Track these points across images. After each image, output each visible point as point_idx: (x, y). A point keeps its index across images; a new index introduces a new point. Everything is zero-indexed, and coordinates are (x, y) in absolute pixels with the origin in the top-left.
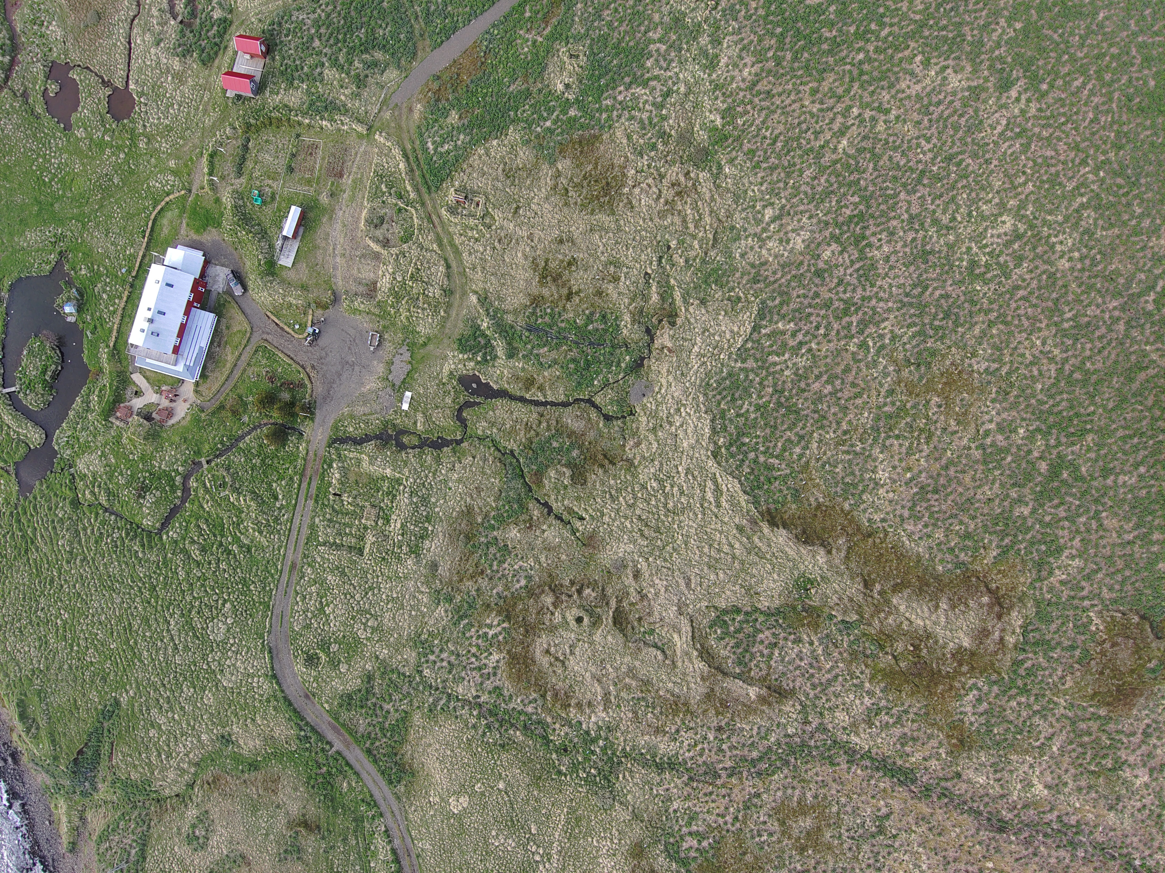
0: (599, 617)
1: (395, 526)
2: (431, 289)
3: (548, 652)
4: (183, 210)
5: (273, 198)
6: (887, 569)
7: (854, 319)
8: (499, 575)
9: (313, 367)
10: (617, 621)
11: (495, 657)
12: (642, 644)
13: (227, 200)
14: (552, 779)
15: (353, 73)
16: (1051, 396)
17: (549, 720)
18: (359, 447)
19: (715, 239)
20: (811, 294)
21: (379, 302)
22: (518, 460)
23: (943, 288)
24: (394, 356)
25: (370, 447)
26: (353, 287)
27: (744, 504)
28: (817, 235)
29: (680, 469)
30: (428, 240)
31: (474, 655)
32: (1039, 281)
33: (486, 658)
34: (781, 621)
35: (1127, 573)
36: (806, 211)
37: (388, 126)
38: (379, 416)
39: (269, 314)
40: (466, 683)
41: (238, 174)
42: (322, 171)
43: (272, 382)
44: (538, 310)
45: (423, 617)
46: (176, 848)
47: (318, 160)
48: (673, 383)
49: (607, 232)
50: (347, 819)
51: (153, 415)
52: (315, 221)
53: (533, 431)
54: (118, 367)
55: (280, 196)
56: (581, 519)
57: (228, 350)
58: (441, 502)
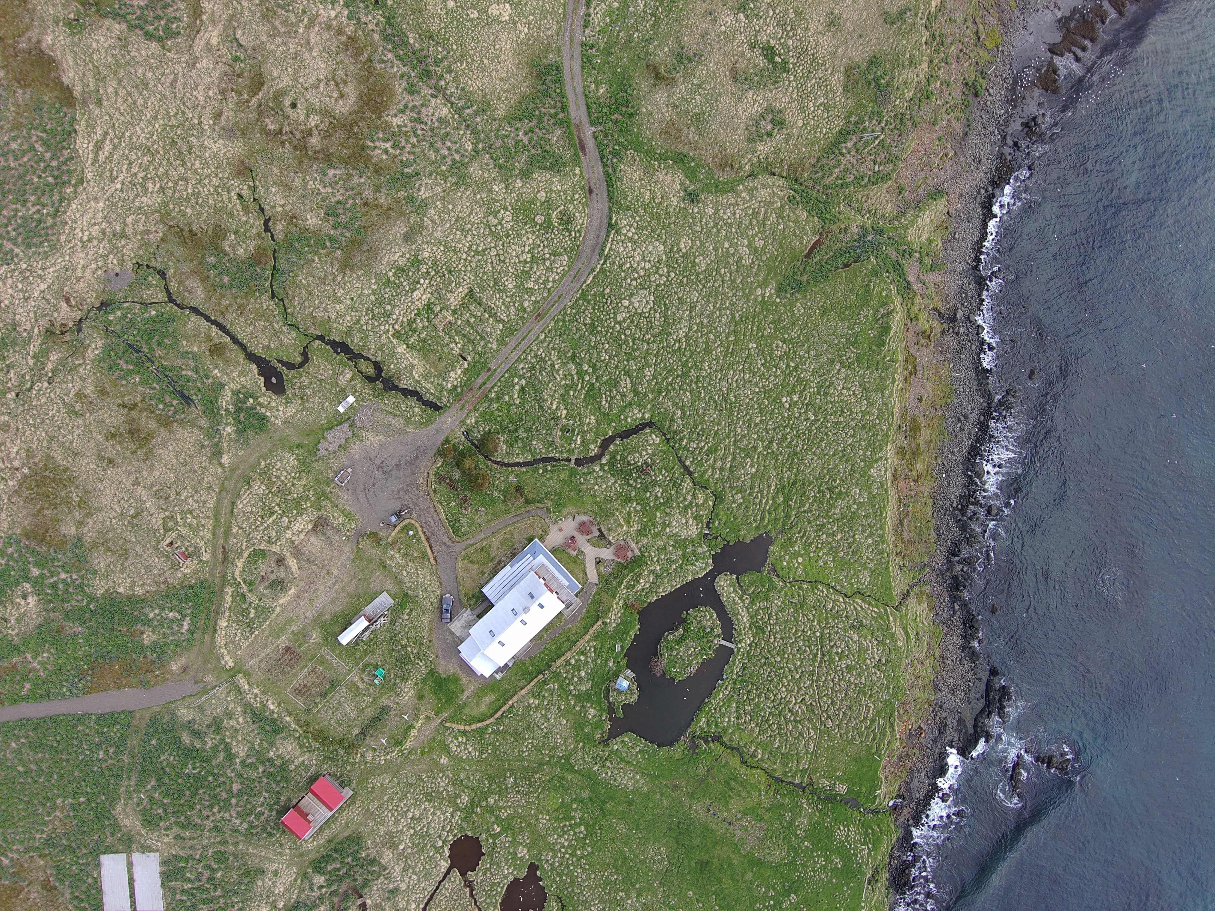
0: (276, 99)
2: (261, 491)
3: (342, 96)
4: (460, 708)
5: (364, 668)
8: (351, 193)
10: (260, 84)
11: (396, 122)
12: (250, 52)
15: (218, 737)
17: (376, 37)
21: (318, 510)
24: (335, 452)
25: (405, 383)
26: (335, 537)
27: (83, 122)
29: (119, 186)
30: (239, 539)
31: (416, 135)
33: (406, 126)
37: (215, 667)
38: (382, 406)
41: (385, 710)
42: (303, 663)
43: (466, 496)
44: (170, 413)
45: (444, 197)
46: (800, 123)
47: (301, 676)
48: (80, 266)
49: (63, 443)
50: (617, 58)
51: (598, 533)
52: (337, 621)
53: (239, 301)
54: (605, 597)
55: (357, 665)
56: (240, 196)
57: (493, 552)
58: (366, 291)
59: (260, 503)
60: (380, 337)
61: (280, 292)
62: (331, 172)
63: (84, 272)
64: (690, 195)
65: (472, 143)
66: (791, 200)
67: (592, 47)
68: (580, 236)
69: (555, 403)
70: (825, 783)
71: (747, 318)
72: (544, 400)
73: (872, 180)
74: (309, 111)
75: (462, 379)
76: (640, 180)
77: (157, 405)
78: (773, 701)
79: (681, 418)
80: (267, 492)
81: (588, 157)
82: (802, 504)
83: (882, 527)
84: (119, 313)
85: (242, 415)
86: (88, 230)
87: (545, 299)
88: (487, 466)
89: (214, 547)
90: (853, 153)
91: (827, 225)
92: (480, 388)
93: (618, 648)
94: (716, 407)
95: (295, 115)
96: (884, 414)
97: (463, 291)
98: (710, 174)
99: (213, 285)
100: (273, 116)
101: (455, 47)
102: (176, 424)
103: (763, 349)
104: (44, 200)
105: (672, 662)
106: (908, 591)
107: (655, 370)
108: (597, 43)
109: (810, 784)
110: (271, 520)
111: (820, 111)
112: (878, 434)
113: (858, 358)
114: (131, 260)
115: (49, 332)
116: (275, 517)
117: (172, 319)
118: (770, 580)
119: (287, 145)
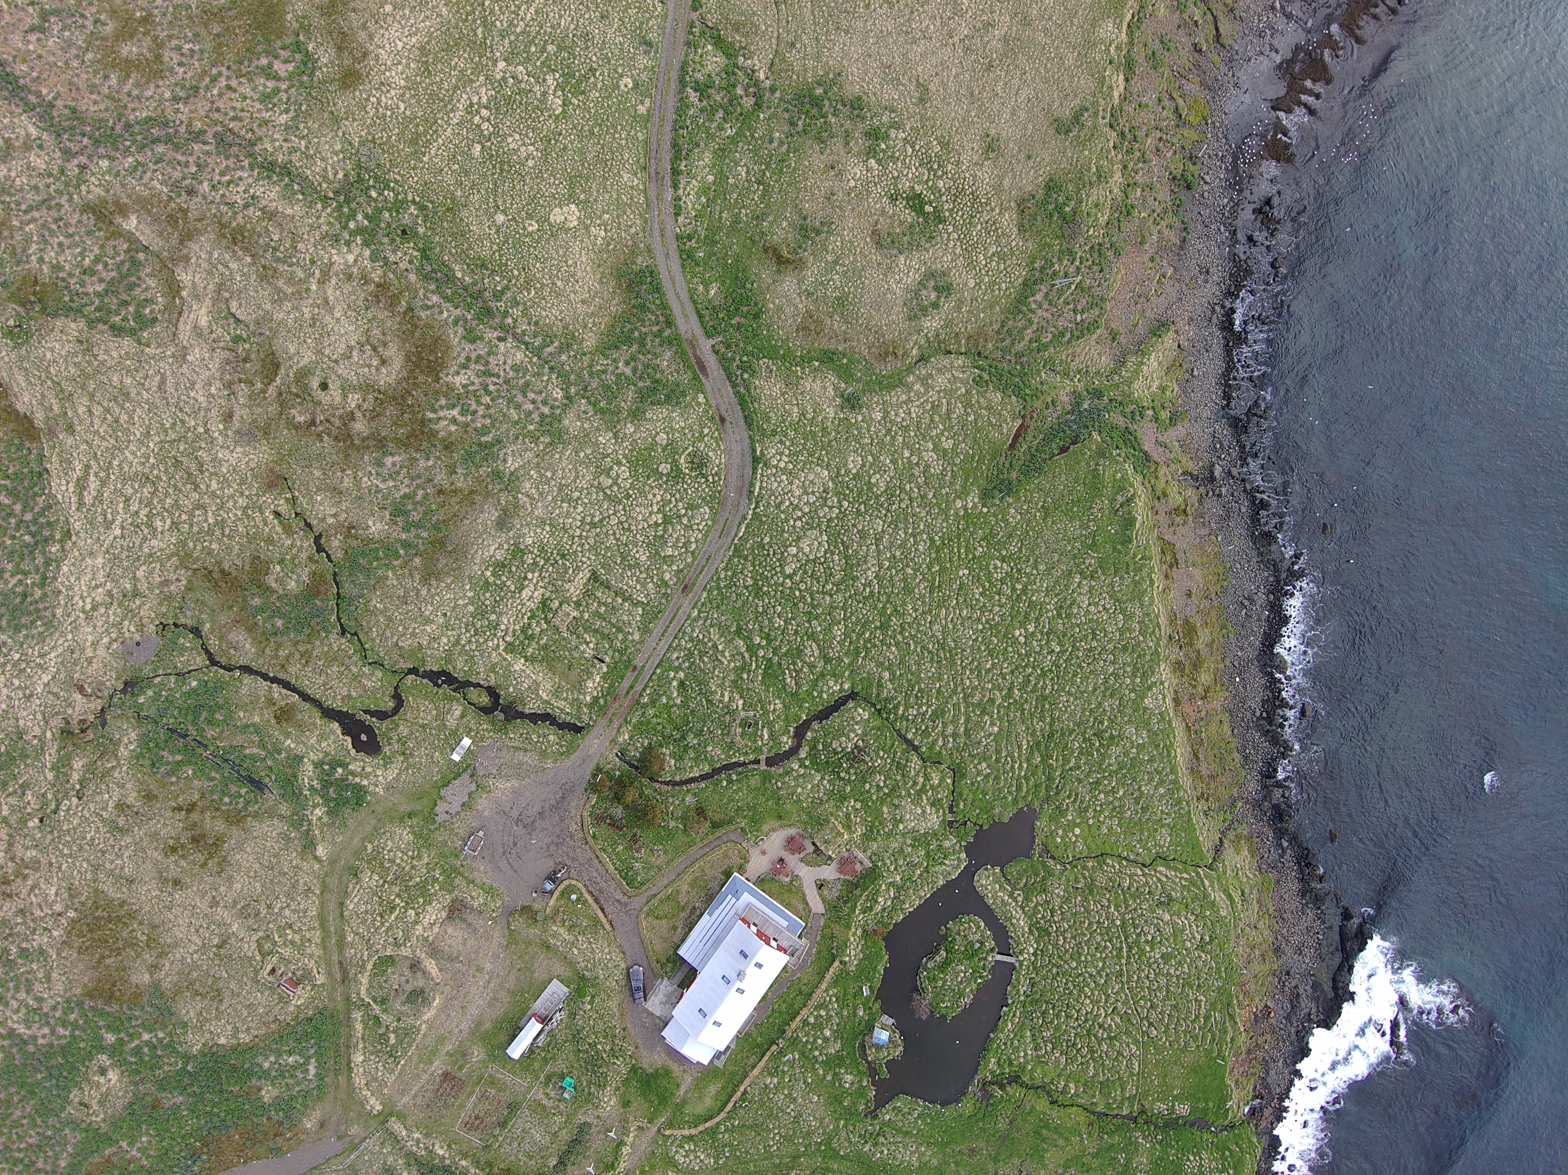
0: (297, 381)
2: (374, 882)
3: (383, 362)
4: (679, 1107)
5: (547, 1080)
8: (418, 481)
9: (572, 837)
10: (274, 367)
11: (459, 380)
12: (254, 328)
13: (610, 1099)
14: (432, 202)
17: (413, 277)
18: (551, 710)
21: (450, 892)
24: (458, 813)
25: (532, 707)
27: (55, 458)
29: (118, 531)
30: (357, 948)
31: (488, 393)
33: (473, 384)
34: (67, 298)
37: (359, 1114)
38: (507, 742)
40: (509, 362)
41: (583, 1128)
42: (469, 1089)
43: (635, 835)
44: (240, 806)
45: (538, 464)
46: (972, 283)
47: (469, 1105)
48: (88, 644)
49: (112, 871)
50: (725, 247)
51: (812, 848)
52: (501, 1028)
53: (302, 648)
54: (837, 929)
55: (538, 1078)
56: (277, 514)
57: (683, 899)
58: (461, 602)
59: (376, 898)
60: (489, 656)
61: (351, 625)
62: (389, 461)
63: (95, 650)
64: (848, 400)
65: (562, 389)
66: (978, 381)
67: (690, 238)
68: (720, 479)
69: (727, 694)
70: (1161, 1107)
71: (950, 540)
72: (712, 693)
73: (1076, 334)
74: (346, 389)
75: (602, 687)
76: (783, 394)
77: (221, 800)
78: (1077, 1019)
79: (890, 680)
80: (381, 882)
81: (711, 377)
82: (1066, 761)
83: (1173, 771)
84: (150, 693)
85: (331, 790)
86: (89, 595)
87: (688, 566)
88: (655, 790)
89: (328, 964)
90: (1045, 307)
91: (1029, 404)
92: (628, 693)
93: (866, 991)
94: (932, 659)
95: (328, 398)
96: (1147, 627)
97: (583, 576)
98: (869, 369)
99: (264, 633)
100: (300, 404)
101: (516, 273)
102: (249, 819)
103: (979, 575)
104: (24, 566)
105: (939, 996)
106: (1221, 840)
107: (846, 626)
108: (695, 231)
109: (1143, 1112)
110: (393, 917)
111: (994, 263)
112: (1144, 655)
113: (1101, 563)
114: (152, 622)
115: (66, 733)
116: (397, 912)
117: (220, 686)
118: (1044, 865)
119: (326, 438)
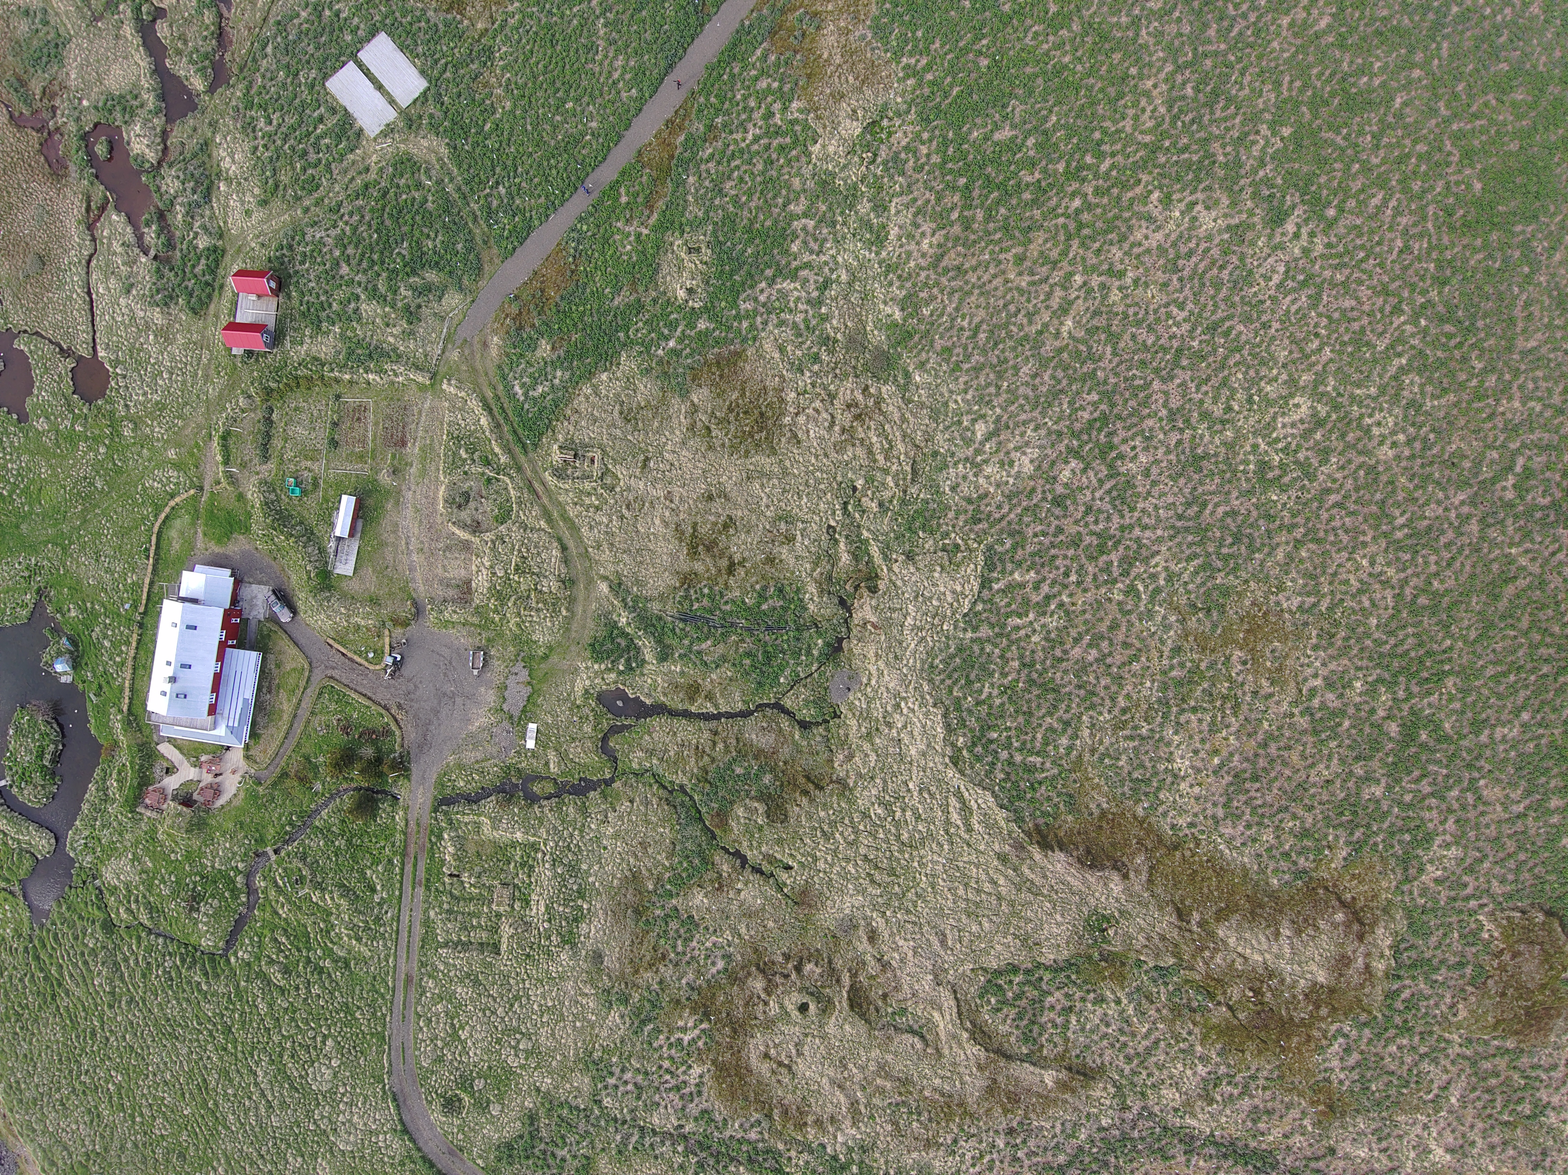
0: (830, 1001)
1: (538, 909)
2: (545, 582)
3: (766, 1056)
4: (196, 516)
5: (316, 485)
6: (1206, 890)
7: (1114, 557)
8: (687, 958)
9: (400, 706)
10: (854, 1004)
11: (696, 1071)
12: (892, 1031)
13: (253, 495)
15: (400, 304)
16: (1391, 633)
17: (781, 1146)
18: (475, 807)
19: (914, 471)
20: (1052, 529)
21: (478, 607)
22: (691, 798)
23: (1227, 502)
24: (507, 678)
25: (490, 804)
26: (440, 592)
27: (1002, 823)
28: (1049, 451)
29: (911, 785)
30: (532, 516)
31: (668, 1071)
32: (1356, 479)
33: (685, 1073)
34: (1073, 977)
35: (1522, 856)
36: (1031, 421)
37: (458, 370)
38: (496, 761)
39: (331, 642)
40: (662, 1110)
41: (265, 458)
43: (347, 734)
44: (692, 592)
45: (593, 1028)
47: (369, 429)
48: (886, 671)
49: (770, 478)
51: (195, 797)
54: (139, 739)
55: (325, 482)
56: (788, 871)
58: (596, 868)
59: (536, 570)
60: (548, 832)
61: (680, 800)
62: (721, 964)
69: (330, 901)
71: (212, 1134)
72: (343, 895)
74: (786, 1015)
77: (709, 589)
79: (199, 983)
80: (537, 588)
84: (817, 653)
86: (907, 715)
87: (418, 1003)
89: (549, 491)
92: (415, 858)
93: (94, 695)
95: (795, 998)
97: (503, 946)
99: (746, 755)
100: (819, 980)
102: (676, 585)
103: (175, 1114)
104: (983, 708)
105: (33, 725)
114: (846, 715)
115: (872, 578)
117: (760, 689)
